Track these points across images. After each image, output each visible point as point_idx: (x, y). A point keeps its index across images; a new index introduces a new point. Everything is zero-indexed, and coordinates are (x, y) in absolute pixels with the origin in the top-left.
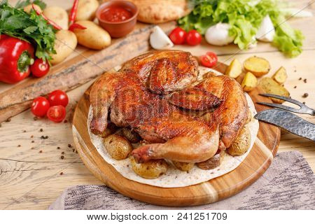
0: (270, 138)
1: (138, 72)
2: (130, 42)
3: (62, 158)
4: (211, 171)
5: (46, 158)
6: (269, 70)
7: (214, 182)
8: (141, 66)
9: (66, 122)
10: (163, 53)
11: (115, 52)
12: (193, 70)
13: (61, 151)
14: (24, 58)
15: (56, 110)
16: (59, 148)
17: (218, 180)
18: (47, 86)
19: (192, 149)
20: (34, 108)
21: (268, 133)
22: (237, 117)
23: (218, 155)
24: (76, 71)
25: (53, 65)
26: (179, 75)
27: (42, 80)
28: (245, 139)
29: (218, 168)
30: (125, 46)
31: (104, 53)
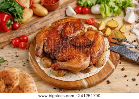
0: (115, 59)
1: (57, 28)
2: (57, 13)
3: (24, 65)
4: (86, 74)
5: (17, 66)
6: (118, 26)
7: (87, 79)
8: (59, 25)
9: (27, 49)
10: (69, 19)
11: (50, 17)
12: (82, 27)
13: (23, 62)
14: (9, 21)
15: (22, 44)
16: (23, 61)
17: (89, 78)
18: (19, 33)
19: (77, 65)
20: (13, 43)
21: (114, 56)
22: (99, 50)
23: (90, 67)
24: (32, 27)
25: (22, 24)
26: (75, 30)
27: (17, 31)
28: (102, 60)
29: (90, 73)
30: (54, 15)
31: (45, 18)
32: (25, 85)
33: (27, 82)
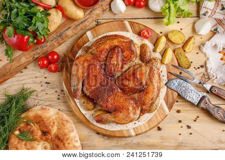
0: (171, 100)
8: (101, 52)
13: (57, 94)
14: (31, 40)
15: (53, 67)
16: (56, 91)
17: (138, 128)
24: (62, 36)
26: (124, 62)
27: (43, 45)
29: (139, 120)
32: (65, 135)
33: (67, 130)
